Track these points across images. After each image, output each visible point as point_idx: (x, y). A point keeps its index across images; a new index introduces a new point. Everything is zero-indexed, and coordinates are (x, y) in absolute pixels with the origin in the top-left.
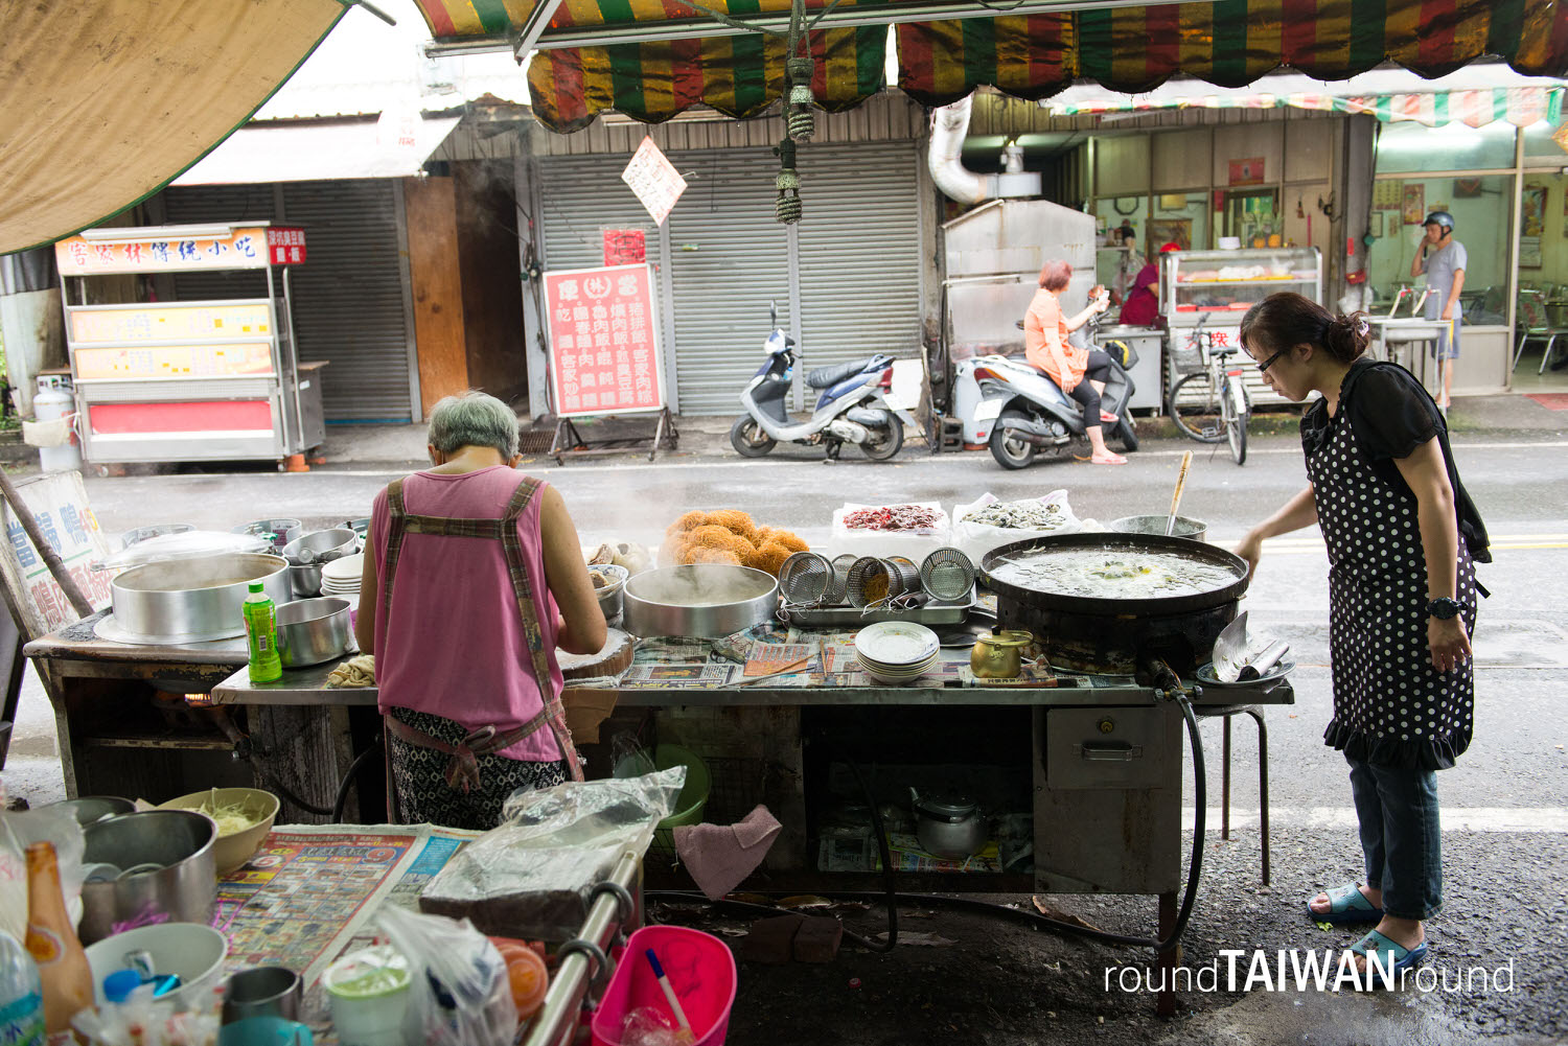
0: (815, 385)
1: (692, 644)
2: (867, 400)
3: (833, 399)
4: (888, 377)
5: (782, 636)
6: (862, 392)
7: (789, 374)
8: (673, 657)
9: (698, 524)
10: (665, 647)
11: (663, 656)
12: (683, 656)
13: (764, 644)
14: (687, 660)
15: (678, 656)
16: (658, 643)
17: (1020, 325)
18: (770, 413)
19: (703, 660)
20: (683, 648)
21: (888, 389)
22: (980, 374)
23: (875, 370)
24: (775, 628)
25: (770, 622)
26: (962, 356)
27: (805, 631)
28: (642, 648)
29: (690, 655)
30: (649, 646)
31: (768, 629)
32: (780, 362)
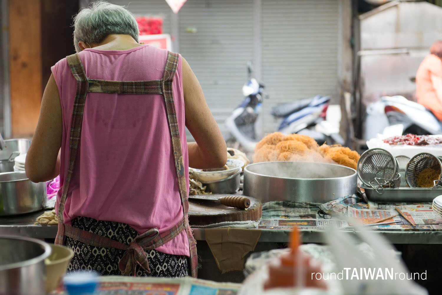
0: (276, 116)
1: (302, 207)
2: (311, 126)
3: (289, 124)
4: (325, 110)
5: (365, 206)
6: (309, 119)
7: (259, 109)
8: (290, 214)
9: (280, 141)
10: (283, 208)
11: (283, 214)
12: (297, 214)
13: (355, 209)
14: (301, 216)
15: (294, 214)
16: (277, 206)
17: (413, 80)
18: (246, 133)
19: (314, 216)
20: (296, 209)
21: (324, 118)
22: (388, 109)
23: (317, 106)
24: (358, 201)
25: (354, 196)
26: (372, 99)
27: (381, 204)
28: (265, 209)
29: (302, 214)
30: (270, 207)
31: (354, 201)
32: (253, 100)
